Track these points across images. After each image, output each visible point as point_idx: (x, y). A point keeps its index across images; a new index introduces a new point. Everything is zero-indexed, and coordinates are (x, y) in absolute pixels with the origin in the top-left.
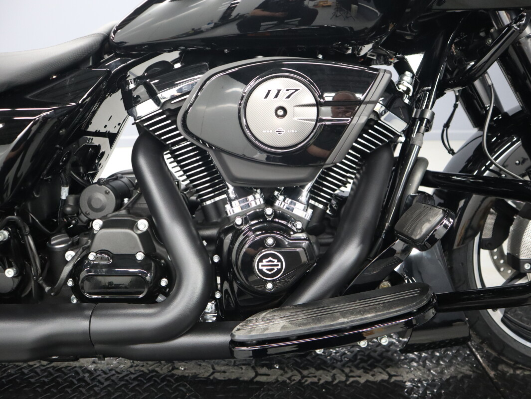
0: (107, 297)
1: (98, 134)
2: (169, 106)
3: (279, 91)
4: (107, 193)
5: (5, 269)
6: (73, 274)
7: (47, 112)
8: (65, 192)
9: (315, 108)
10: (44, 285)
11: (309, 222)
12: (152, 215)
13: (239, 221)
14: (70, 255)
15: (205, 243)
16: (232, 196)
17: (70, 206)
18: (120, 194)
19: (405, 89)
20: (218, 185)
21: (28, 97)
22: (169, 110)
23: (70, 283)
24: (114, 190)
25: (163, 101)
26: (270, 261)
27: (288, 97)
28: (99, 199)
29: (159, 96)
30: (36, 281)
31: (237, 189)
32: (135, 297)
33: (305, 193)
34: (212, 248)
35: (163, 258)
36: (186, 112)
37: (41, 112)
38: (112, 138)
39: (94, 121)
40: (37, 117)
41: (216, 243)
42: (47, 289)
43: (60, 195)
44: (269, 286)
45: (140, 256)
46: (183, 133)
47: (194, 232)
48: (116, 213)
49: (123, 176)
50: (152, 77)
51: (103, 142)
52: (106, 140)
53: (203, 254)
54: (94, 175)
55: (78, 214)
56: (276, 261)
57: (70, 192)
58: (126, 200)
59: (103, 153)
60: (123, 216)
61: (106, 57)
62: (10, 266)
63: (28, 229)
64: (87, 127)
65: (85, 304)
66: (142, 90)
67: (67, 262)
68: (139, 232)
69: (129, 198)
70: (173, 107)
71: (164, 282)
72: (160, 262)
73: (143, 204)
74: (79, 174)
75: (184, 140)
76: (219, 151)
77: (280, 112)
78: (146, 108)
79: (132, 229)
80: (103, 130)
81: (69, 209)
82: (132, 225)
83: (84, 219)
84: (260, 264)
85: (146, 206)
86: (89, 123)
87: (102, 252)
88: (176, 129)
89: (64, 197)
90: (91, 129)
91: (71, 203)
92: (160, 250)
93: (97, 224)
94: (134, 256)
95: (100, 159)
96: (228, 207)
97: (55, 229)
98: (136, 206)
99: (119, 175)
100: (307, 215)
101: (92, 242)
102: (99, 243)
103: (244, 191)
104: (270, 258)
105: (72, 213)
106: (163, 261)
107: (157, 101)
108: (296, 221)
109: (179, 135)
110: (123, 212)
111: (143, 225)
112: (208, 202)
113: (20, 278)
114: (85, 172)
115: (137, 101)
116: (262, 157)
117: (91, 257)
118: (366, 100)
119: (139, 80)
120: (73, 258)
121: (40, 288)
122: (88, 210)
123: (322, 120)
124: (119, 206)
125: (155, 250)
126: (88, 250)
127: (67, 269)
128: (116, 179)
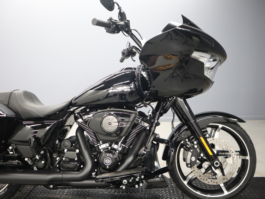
0: (67, 170)
1: (67, 126)
2: (85, 120)
3: (110, 119)
4: (69, 142)
5: (42, 161)
6: (59, 163)
7: (56, 122)
8: (57, 142)
9: (118, 123)
10: (51, 166)
11: (121, 151)
12: (80, 149)
13: (102, 150)
14: (58, 158)
15: (93, 156)
16: (101, 143)
17: (59, 146)
18: (72, 143)
19: (150, 114)
20: (98, 141)
21: (50, 118)
22: (85, 121)
23: (58, 166)
24: (70, 141)
25: (84, 119)
26: (108, 160)
27: (112, 120)
28: (66, 144)
29: (83, 118)
30: (49, 165)
31: (102, 142)
32: (74, 170)
33: (120, 143)
34: (95, 158)
35: (82, 160)
36: (89, 122)
37: (55, 122)
38: (71, 126)
39: (66, 123)
40: (53, 123)
41: (96, 157)
42: (51, 167)
43: (56, 142)
44: (108, 167)
45: (76, 159)
46: (88, 127)
47: (90, 153)
48: (71, 148)
49: (74, 137)
50: (82, 113)
51: (68, 128)
52: (69, 127)
53: (92, 159)
54: (65, 137)
55: (60, 148)
56: (109, 160)
57: (59, 142)
58: (74, 144)
59: (68, 131)
60: (72, 148)
61: (71, 107)
62: (43, 160)
63: (48, 151)
64: (65, 125)
65: (61, 171)
66: (79, 116)
67: (57, 160)
68: (76, 153)
69: (75, 144)
70: (86, 121)
71: (82, 166)
72: (81, 161)
73: (78, 146)
74: (61, 137)
75: (88, 129)
76: (97, 132)
77: (110, 124)
78: (80, 120)
79: (75, 152)
80: (69, 125)
81: (58, 146)
82: (75, 151)
83: (62, 149)
84: (105, 161)
85: (79, 146)
86: (65, 123)
87: (66, 158)
88: (87, 126)
89: (57, 143)
90: (66, 125)
91: (59, 145)
92: (81, 158)
93: (66, 150)
94: (75, 159)
95: (67, 132)
96: (100, 146)
97: (54, 152)
98: (76, 146)
99: (72, 137)
100: (120, 149)
101: (64, 155)
102: (66, 155)
103: (104, 143)
104: (108, 159)
105: (59, 148)
106: (82, 161)
107: (82, 119)
108: (117, 150)
109: (87, 128)
110: (73, 147)
111: (77, 151)
112: (96, 145)
113: (45, 164)
114: (63, 136)
115: (78, 118)
116: (105, 134)
117: (64, 159)
118: (129, 121)
119: (78, 113)
120: (59, 159)
121: (49, 167)
122: (63, 147)
123: (119, 126)
124: (72, 146)
125: (80, 158)
126: (63, 157)
127: (57, 162)
128: (71, 138)
